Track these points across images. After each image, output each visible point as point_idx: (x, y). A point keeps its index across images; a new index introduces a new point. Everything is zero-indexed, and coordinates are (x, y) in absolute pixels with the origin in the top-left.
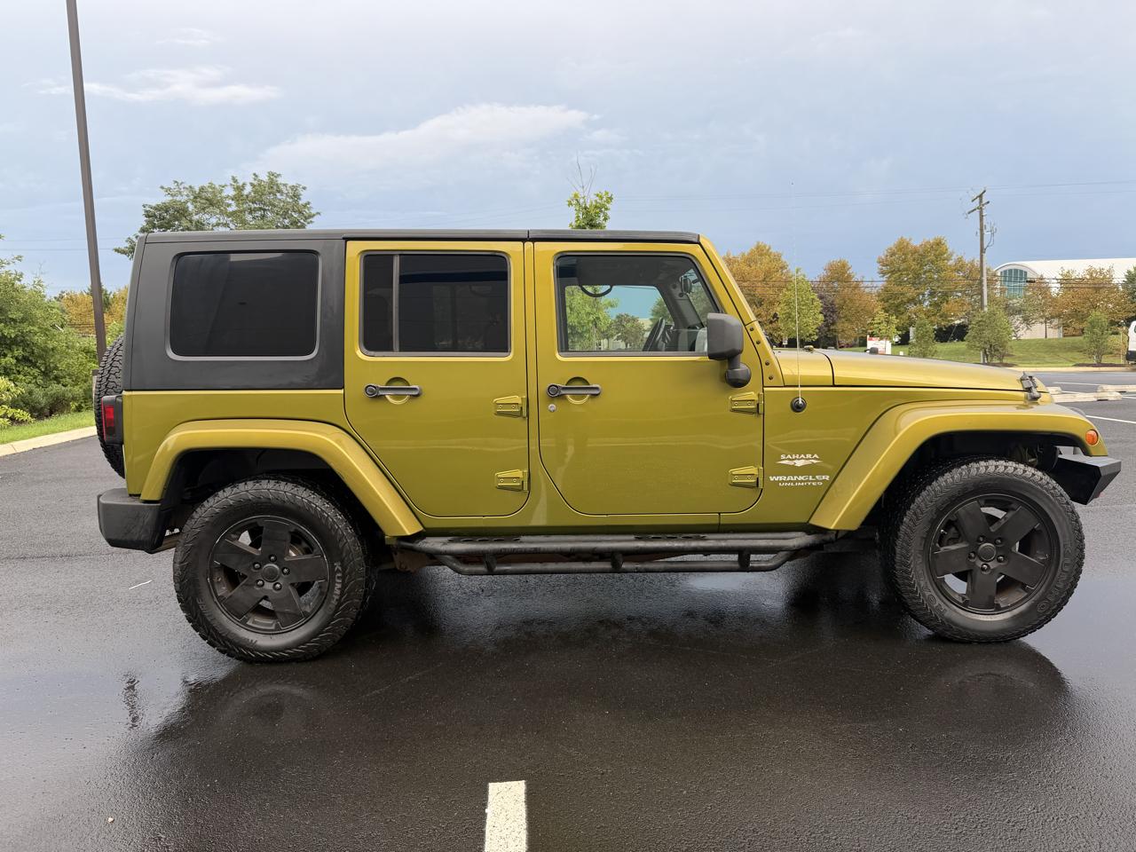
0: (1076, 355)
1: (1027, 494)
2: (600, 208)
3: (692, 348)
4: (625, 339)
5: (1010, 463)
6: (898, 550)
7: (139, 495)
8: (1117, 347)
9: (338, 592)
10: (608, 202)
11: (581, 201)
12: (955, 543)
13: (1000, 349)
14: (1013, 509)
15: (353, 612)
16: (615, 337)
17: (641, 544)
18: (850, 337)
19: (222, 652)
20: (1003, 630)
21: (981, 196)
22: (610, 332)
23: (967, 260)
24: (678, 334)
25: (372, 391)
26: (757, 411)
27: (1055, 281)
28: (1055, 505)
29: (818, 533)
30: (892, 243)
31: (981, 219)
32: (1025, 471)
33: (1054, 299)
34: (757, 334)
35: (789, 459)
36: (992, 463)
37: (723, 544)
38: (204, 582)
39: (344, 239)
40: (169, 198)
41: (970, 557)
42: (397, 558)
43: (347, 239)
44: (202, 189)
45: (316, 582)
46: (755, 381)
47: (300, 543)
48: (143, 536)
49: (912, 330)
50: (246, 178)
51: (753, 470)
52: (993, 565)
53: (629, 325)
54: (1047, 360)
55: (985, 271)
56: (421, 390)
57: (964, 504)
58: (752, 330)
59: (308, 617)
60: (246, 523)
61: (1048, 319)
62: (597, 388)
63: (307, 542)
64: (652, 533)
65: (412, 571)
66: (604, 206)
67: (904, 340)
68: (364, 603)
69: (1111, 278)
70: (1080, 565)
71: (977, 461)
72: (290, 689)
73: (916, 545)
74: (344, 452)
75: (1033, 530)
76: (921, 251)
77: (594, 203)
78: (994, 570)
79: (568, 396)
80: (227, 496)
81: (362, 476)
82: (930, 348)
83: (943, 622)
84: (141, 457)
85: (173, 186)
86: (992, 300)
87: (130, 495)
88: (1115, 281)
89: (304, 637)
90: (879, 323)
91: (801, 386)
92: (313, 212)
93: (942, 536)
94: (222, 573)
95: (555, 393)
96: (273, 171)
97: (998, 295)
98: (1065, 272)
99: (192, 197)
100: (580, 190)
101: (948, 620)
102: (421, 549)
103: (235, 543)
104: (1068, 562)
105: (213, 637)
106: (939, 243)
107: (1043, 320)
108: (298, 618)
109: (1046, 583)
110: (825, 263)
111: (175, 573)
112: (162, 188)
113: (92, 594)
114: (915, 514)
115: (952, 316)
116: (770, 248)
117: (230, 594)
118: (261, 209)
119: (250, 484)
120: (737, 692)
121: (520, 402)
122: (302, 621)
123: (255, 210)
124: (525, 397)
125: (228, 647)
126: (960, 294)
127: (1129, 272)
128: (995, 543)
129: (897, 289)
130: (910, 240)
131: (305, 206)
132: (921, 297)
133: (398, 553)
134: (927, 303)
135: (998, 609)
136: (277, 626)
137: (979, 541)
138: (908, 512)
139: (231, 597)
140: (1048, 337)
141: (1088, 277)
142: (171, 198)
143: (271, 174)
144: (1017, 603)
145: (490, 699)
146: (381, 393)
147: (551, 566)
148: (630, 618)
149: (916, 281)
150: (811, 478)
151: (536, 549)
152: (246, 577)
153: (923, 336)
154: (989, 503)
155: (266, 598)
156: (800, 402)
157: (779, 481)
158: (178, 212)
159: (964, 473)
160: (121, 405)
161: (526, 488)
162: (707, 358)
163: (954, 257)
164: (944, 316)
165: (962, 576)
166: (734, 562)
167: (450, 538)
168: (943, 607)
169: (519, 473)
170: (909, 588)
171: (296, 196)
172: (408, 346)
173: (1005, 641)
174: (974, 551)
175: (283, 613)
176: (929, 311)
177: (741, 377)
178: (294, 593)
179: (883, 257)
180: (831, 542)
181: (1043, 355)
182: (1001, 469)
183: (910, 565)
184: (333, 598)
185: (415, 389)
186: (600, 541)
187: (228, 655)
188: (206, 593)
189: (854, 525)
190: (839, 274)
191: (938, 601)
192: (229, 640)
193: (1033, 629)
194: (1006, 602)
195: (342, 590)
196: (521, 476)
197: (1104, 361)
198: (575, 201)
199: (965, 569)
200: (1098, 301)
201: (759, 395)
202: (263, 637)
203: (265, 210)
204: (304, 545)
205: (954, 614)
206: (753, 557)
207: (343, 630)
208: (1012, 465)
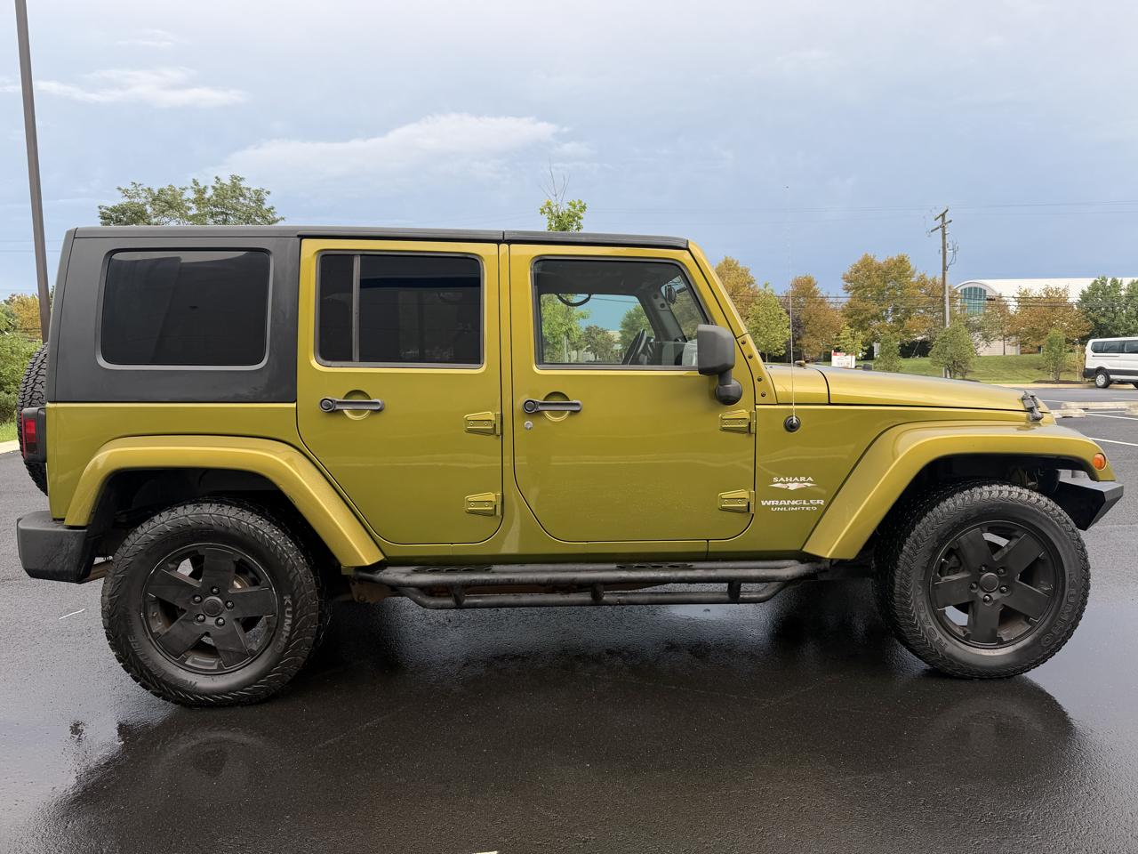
0: (1034, 372)
1: (1031, 521)
2: (574, 217)
3: (678, 361)
4: (594, 351)
5: (1015, 488)
6: (897, 581)
7: (63, 520)
8: (1074, 364)
9: (288, 629)
10: (581, 211)
11: (554, 209)
12: (955, 573)
13: (963, 365)
14: (1018, 537)
15: (305, 650)
16: (585, 349)
17: (624, 574)
18: (815, 351)
19: (158, 695)
20: (1006, 666)
21: (943, 215)
22: (580, 344)
23: (929, 277)
24: (661, 347)
25: (328, 405)
26: (748, 431)
27: (1013, 299)
28: (1060, 533)
29: (811, 562)
30: (856, 260)
31: (944, 238)
32: (1029, 497)
33: (1011, 317)
34: (749, 348)
35: (782, 482)
36: (996, 487)
37: (712, 574)
38: (136, 618)
39: (299, 236)
40: (126, 200)
41: (972, 588)
42: (355, 588)
43: (302, 237)
44: (161, 191)
45: (264, 617)
46: (746, 398)
47: (246, 573)
48: (67, 566)
49: (876, 346)
50: (208, 181)
51: (744, 494)
52: (995, 596)
53: (599, 336)
54: (1006, 375)
55: (947, 288)
56: (383, 404)
57: (965, 533)
58: (744, 343)
59: (254, 656)
60: (186, 551)
61: (1006, 337)
62: (577, 404)
63: (254, 573)
64: (634, 562)
65: (372, 603)
66: (577, 215)
67: (869, 355)
68: (317, 640)
69: (1066, 298)
70: (1086, 596)
71: (980, 486)
72: (234, 736)
73: (916, 577)
74: (296, 474)
75: (1038, 559)
76: (885, 268)
77: (567, 212)
78: (997, 601)
79: (546, 413)
80: (164, 521)
81: (316, 500)
82: (895, 363)
83: (944, 658)
84: (65, 476)
85: (131, 187)
86: (953, 317)
87: (55, 520)
88: (1070, 300)
89: (250, 679)
90: (846, 339)
91: (796, 404)
92: (277, 217)
93: (943, 565)
94: (158, 608)
95: (532, 409)
96: (237, 174)
97: (958, 312)
98: (1022, 291)
99: (150, 199)
100: (553, 198)
101: (950, 655)
102: (381, 579)
103: (172, 574)
104: (1074, 593)
105: (147, 679)
106: (902, 261)
107: (1000, 337)
108: (244, 656)
109: (1051, 615)
110: (791, 279)
111: (103, 607)
112: (119, 189)
113: (17, 625)
114: (915, 542)
115: (915, 332)
116: (737, 263)
117: (166, 631)
118: (223, 213)
119: (190, 508)
120: (729, 739)
121: (493, 419)
122: (248, 660)
123: (217, 214)
124: (499, 413)
125: (164, 690)
126: (922, 311)
127: (1083, 292)
128: (997, 573)
129: (861, 305)
130: (874, 257)
131: (269, 211)
132: (884, 313)
133: (357, 583)
134: (890, 319)
135: (1001, 643)
136: (219, 666)
137: (981, 570)
138: (908, 540)
139: (167, 633)
140: (1006, 354)
141: (1044, 296)
142: (129, 200)
143: (234, 178)
144: (1021, 636)
145: (456, 750)
146: (338, 407)
147: (526, 598)
148: (609, 652)
149: (880, 297)
150: (805, 503)
151: (509, 580)
152: (185, 611)
153: (888, 352)
154: (992, 530)
155: (207, 634)
156: (795, 422)
157: (771, 506)
158: (136, 214)
159: (967, 498)
160: (44, 419)
161: (499, 512)
162: (697, 373)
163: (917, 274)
164: (907, 333)
165: (963, 608)
166: (722, 593)
167: (413, 568)
168: (945, 641)
169: (491, 496)
170: (908, 621)
171: (260, 201)
172: (368, 356)
173: (1007, 677)
174: (976, 580)
175: (227, 652)
176: (892, 327)
177: (732, 394)
178: (238, 628)
179: (848, 273)
180: (825, 571)
181: (1001, 371)
182: (1005, 494)
183: (909, 596)
184: (283, 635)
185: (376, 403)
186: (579, 571)
187: (163, 699)
188: (138, 630)
189: (851, 554)
190: (805, 290)
191: (939, 635)
192: (165, 682)
193: (1037, 664)
194: (1008, 635)
195: (292, 626)
196: (494, 499)
197: (1062, 378)
198: (547, 209)
199: (967, 600)
200: (1054, 319)
201: (750, 413)
202: (204, 679)
203: (227, 214)
204: (251, 575)
205: (956, 648)
206: (744, 587)
207: (293, 669)
208: (1016, 490)
